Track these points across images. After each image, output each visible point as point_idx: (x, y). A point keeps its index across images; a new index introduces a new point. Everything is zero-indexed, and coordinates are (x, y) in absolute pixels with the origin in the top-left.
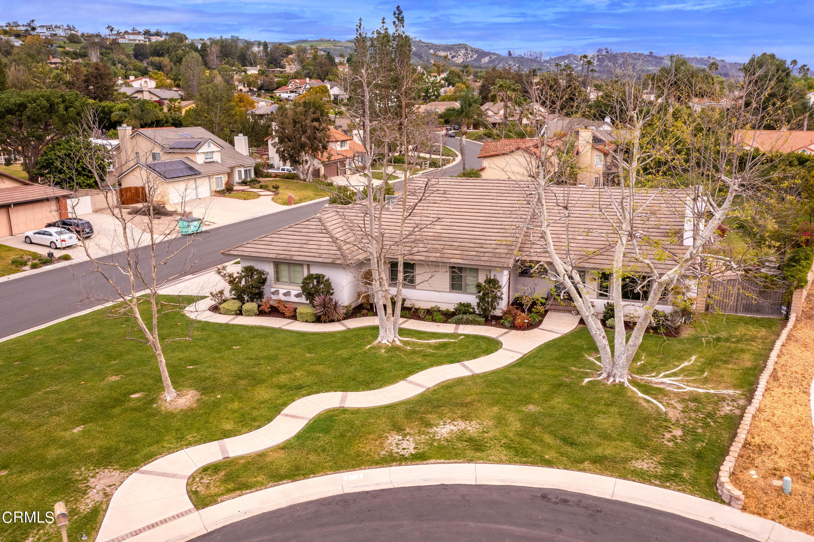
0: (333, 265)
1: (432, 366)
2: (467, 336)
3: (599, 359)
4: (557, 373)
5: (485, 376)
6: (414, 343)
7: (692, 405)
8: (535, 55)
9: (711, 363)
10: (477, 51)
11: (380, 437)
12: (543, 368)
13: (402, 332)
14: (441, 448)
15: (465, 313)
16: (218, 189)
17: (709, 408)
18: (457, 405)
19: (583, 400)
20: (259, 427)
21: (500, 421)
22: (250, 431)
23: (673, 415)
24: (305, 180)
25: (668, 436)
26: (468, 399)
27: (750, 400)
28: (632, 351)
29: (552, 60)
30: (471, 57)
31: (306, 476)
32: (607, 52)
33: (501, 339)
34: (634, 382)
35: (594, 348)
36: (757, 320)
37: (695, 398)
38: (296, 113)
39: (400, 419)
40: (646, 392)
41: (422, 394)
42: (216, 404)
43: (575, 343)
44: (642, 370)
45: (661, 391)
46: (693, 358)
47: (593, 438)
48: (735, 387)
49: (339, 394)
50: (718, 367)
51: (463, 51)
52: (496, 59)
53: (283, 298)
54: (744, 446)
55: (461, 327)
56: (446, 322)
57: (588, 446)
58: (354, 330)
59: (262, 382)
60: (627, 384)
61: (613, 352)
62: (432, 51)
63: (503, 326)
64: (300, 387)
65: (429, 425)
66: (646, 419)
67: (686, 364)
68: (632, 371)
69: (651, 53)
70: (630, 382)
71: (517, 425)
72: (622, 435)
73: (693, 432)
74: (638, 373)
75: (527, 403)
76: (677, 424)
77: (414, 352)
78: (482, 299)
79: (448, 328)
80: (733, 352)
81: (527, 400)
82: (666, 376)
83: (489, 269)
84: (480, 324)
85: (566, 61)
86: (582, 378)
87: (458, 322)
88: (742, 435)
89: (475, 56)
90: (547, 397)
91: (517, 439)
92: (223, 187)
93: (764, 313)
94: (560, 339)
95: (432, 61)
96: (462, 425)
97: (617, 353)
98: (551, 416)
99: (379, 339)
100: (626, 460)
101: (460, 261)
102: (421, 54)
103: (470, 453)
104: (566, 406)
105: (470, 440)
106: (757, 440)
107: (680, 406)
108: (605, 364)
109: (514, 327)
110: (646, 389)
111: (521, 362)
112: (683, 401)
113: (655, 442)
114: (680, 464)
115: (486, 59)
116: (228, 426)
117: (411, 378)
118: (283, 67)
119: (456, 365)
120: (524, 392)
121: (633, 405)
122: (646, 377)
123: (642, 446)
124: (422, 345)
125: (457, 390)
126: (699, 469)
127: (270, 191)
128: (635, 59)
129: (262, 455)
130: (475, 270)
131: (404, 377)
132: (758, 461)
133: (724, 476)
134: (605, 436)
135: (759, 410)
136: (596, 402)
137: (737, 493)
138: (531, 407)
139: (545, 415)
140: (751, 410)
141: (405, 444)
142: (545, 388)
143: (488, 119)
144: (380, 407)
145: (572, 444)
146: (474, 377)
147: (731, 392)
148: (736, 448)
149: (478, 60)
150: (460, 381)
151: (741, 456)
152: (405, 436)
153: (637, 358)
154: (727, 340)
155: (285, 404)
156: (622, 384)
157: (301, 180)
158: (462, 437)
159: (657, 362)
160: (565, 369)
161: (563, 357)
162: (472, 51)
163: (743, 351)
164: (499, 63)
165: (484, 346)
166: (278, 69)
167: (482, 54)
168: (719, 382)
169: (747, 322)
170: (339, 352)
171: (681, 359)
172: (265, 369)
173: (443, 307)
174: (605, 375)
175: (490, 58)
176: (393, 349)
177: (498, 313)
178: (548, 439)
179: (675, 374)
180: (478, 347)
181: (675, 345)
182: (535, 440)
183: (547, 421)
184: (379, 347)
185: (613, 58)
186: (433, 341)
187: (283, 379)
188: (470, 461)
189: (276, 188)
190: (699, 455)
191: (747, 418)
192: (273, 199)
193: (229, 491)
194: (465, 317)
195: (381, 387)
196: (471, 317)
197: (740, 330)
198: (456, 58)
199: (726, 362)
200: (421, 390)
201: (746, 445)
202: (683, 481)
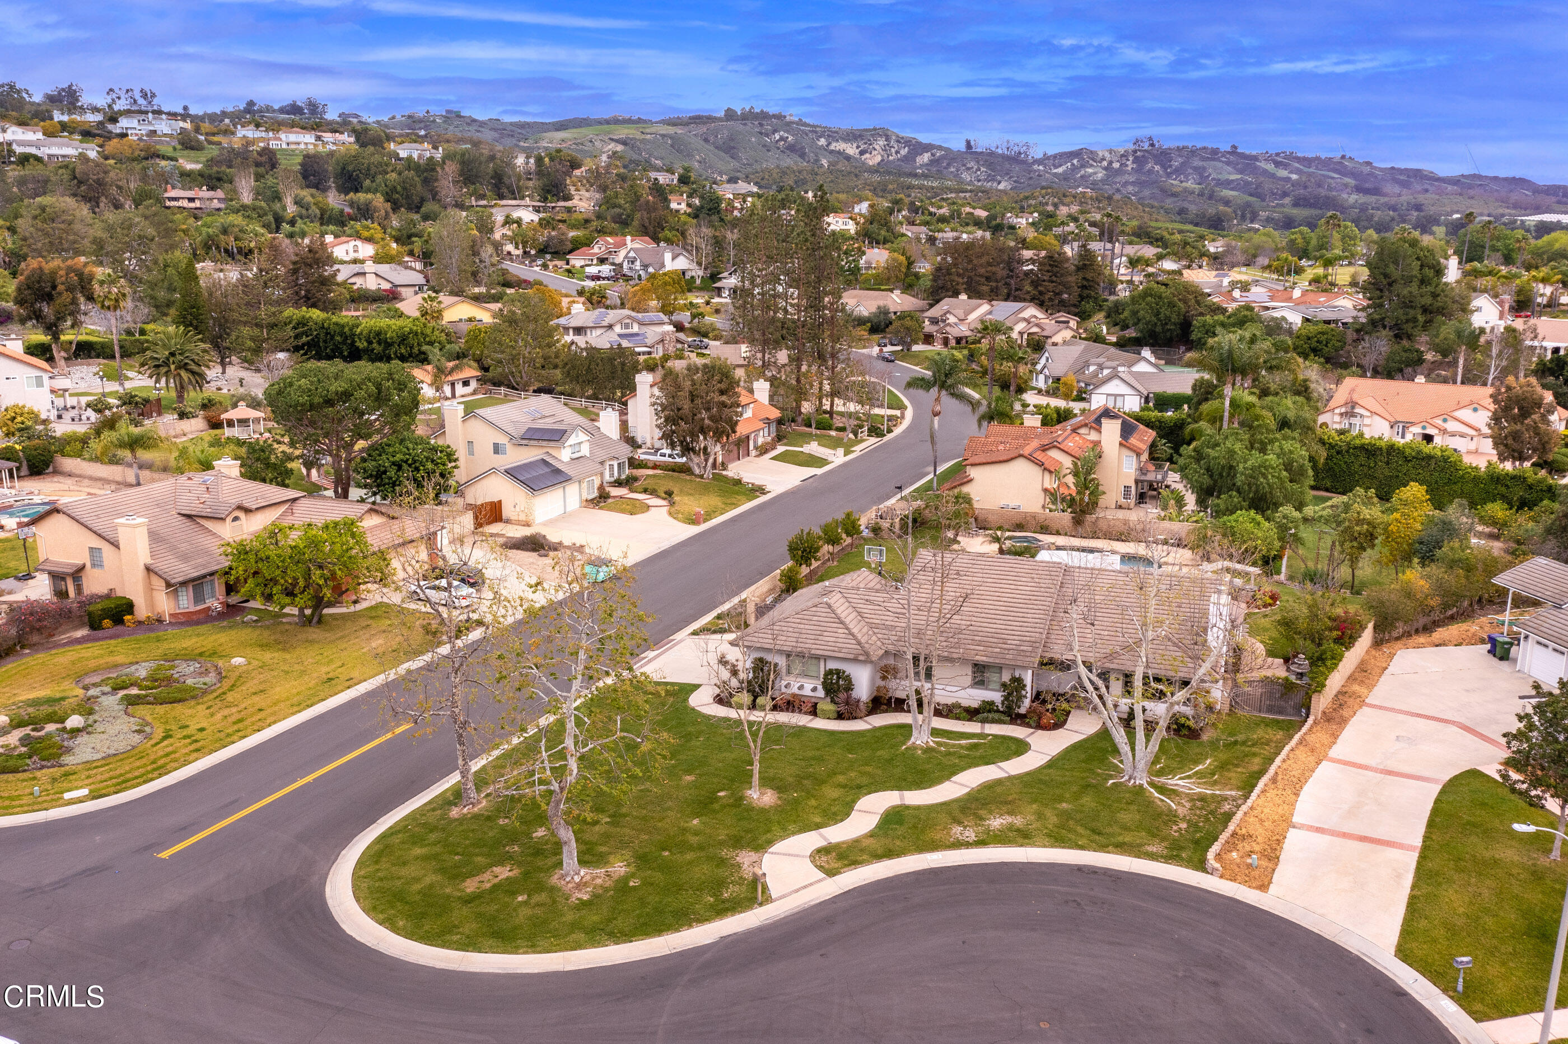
0: (855, 660)
1: (970, 767)
2: (995, 736)
3: (1121, 762)
4: (1084, 775)
5: (1020, 777)
6: (946, 745)
7: (1198, 804)
8: (1016, 149)
9: (1223, 767)
10: (908, 142)
11: (945, 828)
12: (1072, 769)
13: (935, 732)
14: (996, 836)
15: (989, 711)
16: (590, 497)
17: (1213, 807)
18: (1001, 803)
19: (1108, 799)
20: (842, 820)
21: (1040, 816)
22: (836, 823)
23: (1181, 812)
24: (702, 477)
25: (1175, 828)
26: (1010, 798)
27: (1247, 797)
28: (1150, 757)
29: (1048, 158)
30: (897, 152)
31: (898, 856)
32: (1152, 145)
33: (1028, 740)
34: (1152, 784)
35: (1116, 751)
36: (1278, 721)
37: (1202, 798)
38: (694, 384)
39: (957, 813)
40: (1161, 793)
41: (968, 794)
42: (796, 801)
43: (1100, 745)
44: (1161, 773)
45: (1174, 792)
46: (1208, 761)
47: (1116, 829)
48: (1238, 789)
49: (896, 793)
50: (1229, 770)
51: (882, 142)
52: (942, 157)
53: (797, 692)
54: (1232, 836)
55: (987, 725)
56: (969, 720)
57: (1113, 835)
58: (880, 728)
59: (823, 782)
60: (1146, 785)
61: (1134, 755)
62: (822, 142)
63: (1029, 726)
64: (859, 787)
65: (982, 819)
66: (1160, 815)
67: (1201, 767)
68: (1151, 773)
69: (1234, 147)
70: (1148, 783)
71: (1054, 820)
72: (1139, 827)
73: (1196, 825)
74: (1157, 776)
75: (1061, 801)
76: (1184, 819)
77: (949, 754)
78: (1006, 698)
79: (973, 727)
80: (1246, 756)
81: (1060, 799)
82: (1181, 779)
83: (1014, 667)
84: (1005, 723)
85: (1075, 161)
86: (1107, 780)
87: (984, 721)
88: (1231, 827)
89: (904, 152)
90: (1077, 797)
91: (1056, 830)
92: (596, 494)
93: (1287, 715)
94: (1084, 740)
95: (825, 162)
96: (1009, 819)
97: (1137, 758)
98: (1081, 812)
99: (913, 739)
100: (1141, 845)
101: (984, 659)
102: (803, 148)
103: (1020, 840)
104: (1093, 805)
105: (1018, 830)
106: (1244, 831)
107: (1188, 805)
108: (1127, 766)
109: (1039, 727)
110: (1162, 789)
111: (1051, 764)
112: (1192, 800)
113: (1165, 832)
114: (1182, 848)
115: (926, 157)
116: (818, 820)
117: (954, 779)
118: (568, 198)
119: (992, 767)
120: (1058, 791)
121: (1150, 803)
122: (1163, 780)
123: (1154, 836)
124: (954, 745)
125: (999, 790)
126: (1195, 850)
127: (658, 497)
128: (1204, 159)
129: (857, 841)
130: (999, 668)
131: (948, 778)
132: (1240, 847)
133: (1211, 855)
134: (1126, 828)
135: (1251, 808)
136: (1119, 800)
137: (1217, 865)
138: (1064, 805)
139: (1077, 811)
140: (1244, 808)
141: (967, 833)
142: (1075, 789)
143: (948, 329)
144: (937, 805)
145: (1099, 834)
146: (1010, 778)
147: (1233, 793)
148: (1224, 837)
149: (909, 158)
150: (999, 782)
151: (1227, 842)
152: (965, 827)
153: (1156, 760)
154: (1244, 743)
155: (854, 802)
156: (1141, 786)
157: (697, 476)
158: (1011, 828)
159: (1175, 765)
160: (1091, 771)
161: (1089, 760)
162: (898, 141)
163: (1255, 755)
164: (949, 165)
165: (1013, 747)
166: (561, 204)
167: (918, 148)
168: (1225, 784)
169: (1267, 723)
170: (879, 753)
171: (1197, 762)
172: (821, 770)
173: (965, 703)
174: (1126, 778)
175: (933, 155)
176: (928, 750)
177: (1023, 710)
178: (1080, 830)
179: (1189, 777)
180: (1008, 748)
181: (1193, 748)
182: (1069, 831)
183: (1078, 816)
184: (914, 747)
185: (1163, 157)
186: (963, 742)
187: (841, 779)
188: (1021, 846)
189: (669, 494)
190: (1197, 842)
191: (1239, 815)
192: (670, 514)
193: (846, 866)
194: (990, 715)
195: (930, 787)
196: (996, 716)
197: (1260, 733)
198: (867, 155)
199: (1237, 766)
200: (967, 790)
201: (1234, 834)
202: (1182, 859)
